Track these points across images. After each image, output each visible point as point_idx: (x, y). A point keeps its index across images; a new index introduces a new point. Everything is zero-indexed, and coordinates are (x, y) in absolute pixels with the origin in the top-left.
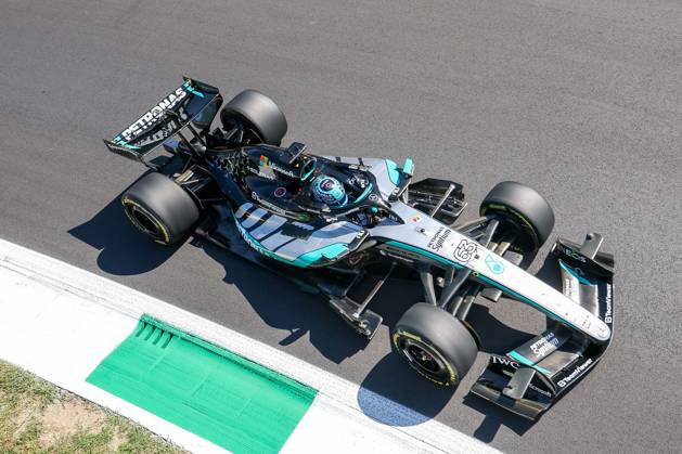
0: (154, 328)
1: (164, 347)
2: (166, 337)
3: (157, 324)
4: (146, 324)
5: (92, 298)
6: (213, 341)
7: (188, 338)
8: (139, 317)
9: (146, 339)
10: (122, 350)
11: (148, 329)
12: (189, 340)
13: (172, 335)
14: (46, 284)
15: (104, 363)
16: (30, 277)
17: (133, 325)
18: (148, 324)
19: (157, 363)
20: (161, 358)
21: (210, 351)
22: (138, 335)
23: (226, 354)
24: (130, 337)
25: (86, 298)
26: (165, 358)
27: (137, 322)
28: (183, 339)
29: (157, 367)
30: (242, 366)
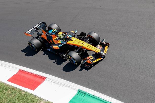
0: (81, 93)
1: (83, 97)
2: (84, 94)
3: (82, 92)
4: (79, 92)
5: (67, 86)
6: (94, 95)
7: (89, 94)
8: (78, 90)
9: (79, 95)
10: (74, 98)
11: (80, 93)
12: (89, 95)
13: (85, 94)
14: (57, 84)
15: (70, 101)
16: (53, 82)
17: (76, 92)
18: (80, 92)
19: (82, 100)
20: (83, 99)
21: (94, 97)
22: (78, 94)
23: (97, 98)
24: (76, 94)
25: (66, 86)
26: (84, 99)
27: (77, 91)
28: (88, 95)
29: (82, 101)
30: (101, 100)
